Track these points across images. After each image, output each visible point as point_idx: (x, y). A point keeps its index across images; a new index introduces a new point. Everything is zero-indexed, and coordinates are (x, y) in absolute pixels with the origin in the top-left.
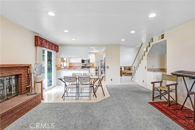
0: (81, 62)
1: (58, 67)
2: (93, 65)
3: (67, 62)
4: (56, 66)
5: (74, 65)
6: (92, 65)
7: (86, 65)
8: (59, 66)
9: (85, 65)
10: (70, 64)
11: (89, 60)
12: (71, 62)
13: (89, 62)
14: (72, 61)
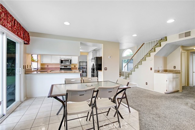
0: (59, 62)
1: (27, 68)
2: (75, 66)
3: (37, 62)
4: (24, 67)
5: (48, 66)
6: (73, 67)
7: (67, 67)
8: (29, 68)
9: (65, 67)
10: (42, 64)
11: (71, 61)
12: (43, 63)
13: (70, 63)
14: (46, 61)
